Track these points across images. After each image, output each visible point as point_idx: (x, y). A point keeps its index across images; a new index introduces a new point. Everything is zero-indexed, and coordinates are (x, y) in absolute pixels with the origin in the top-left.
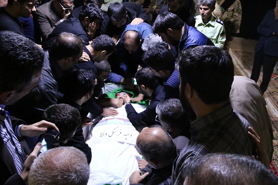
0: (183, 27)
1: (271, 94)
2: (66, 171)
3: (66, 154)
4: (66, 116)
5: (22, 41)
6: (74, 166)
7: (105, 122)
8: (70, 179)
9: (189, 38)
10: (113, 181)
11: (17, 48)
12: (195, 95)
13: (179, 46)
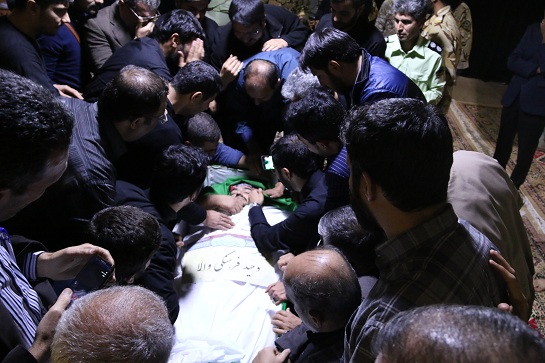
0: (361, 58)
1: (533, 189)
2: (126, 334)
3: (125, 302)
4: (133, 229)
5: (28, 89)
6: (141, 325)
7: (208, 243)
8: (134, 350)
9: (371, 80)
10: (221, 358)
11: (18, 102)
12: (381, 195)
13: (351, 94)
